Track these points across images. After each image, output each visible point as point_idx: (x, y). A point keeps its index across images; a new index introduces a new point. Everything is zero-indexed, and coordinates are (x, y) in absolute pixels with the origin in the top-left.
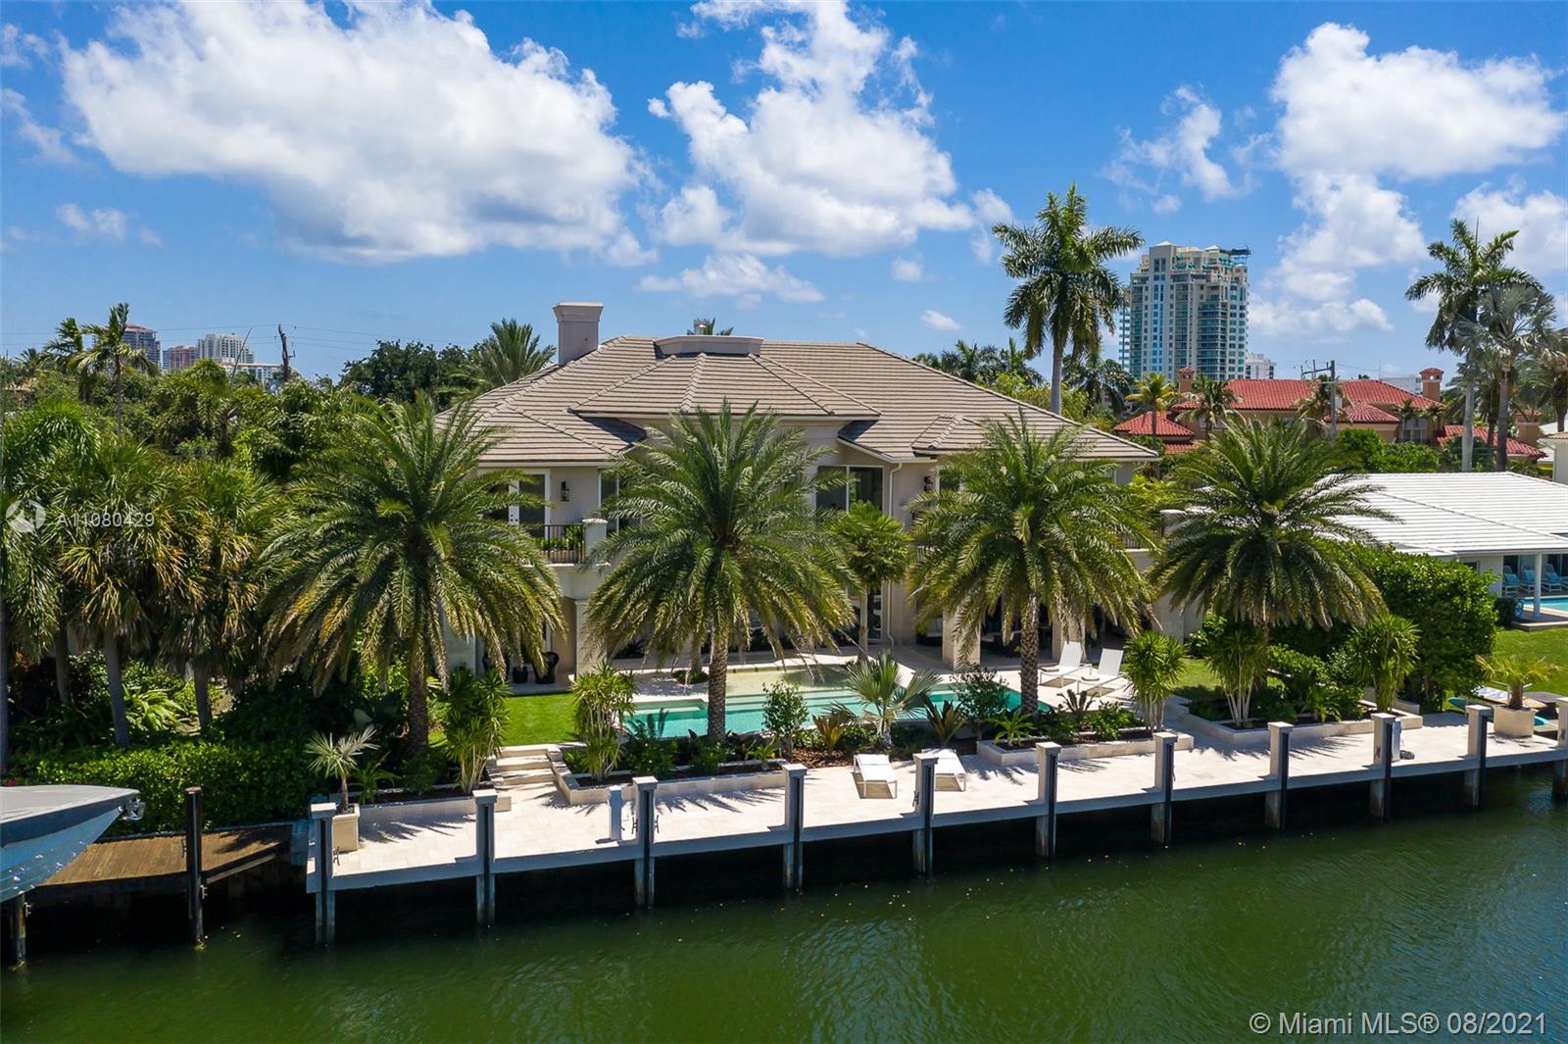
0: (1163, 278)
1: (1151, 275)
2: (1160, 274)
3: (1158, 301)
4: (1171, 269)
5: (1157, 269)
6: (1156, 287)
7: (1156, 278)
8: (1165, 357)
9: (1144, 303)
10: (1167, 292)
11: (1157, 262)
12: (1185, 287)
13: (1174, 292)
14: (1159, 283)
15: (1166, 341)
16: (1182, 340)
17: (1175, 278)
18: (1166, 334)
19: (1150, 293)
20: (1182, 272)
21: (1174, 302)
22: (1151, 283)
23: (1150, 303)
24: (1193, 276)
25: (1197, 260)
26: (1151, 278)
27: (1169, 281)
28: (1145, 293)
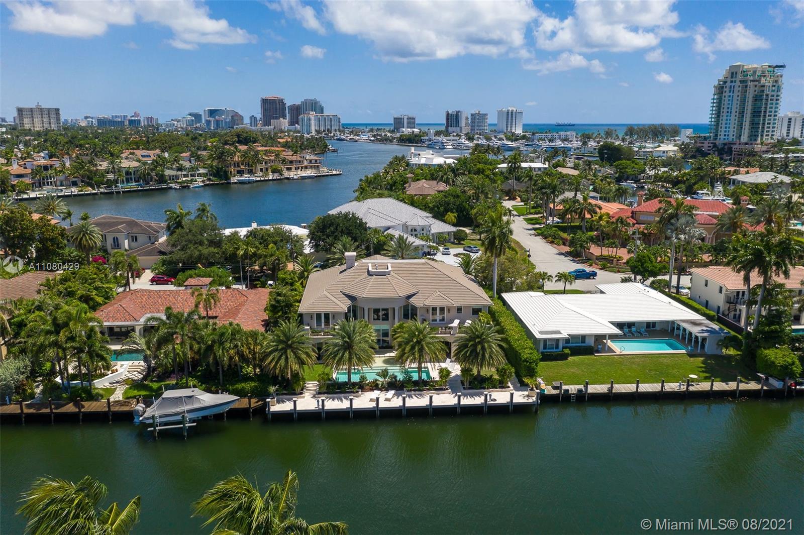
0: (735, 81)
1: (729, 80)
2: (734, 79)
3: (731, 94)
4: (740, 77)
5: (732, 77)
6: (731, 87)
7: (732, 82)
8: (732, 121)
9: (724, 94)
10: (736, 89)
11: (732, 73)
12: (746, 86)
13: (740, 89)
14: (733, 84)
15: (733, 114)
16: (742, 113)
17: (742, 82)
18: (734, 111)
19: (727, 90)
20: (746, 78)
21: (739, 94)
22: (728, 84)
23: (727, 94)
24: (751, 81)
25: (755, 72)
26: (729, 82)
27: (738, 83)
28: (725, 89)
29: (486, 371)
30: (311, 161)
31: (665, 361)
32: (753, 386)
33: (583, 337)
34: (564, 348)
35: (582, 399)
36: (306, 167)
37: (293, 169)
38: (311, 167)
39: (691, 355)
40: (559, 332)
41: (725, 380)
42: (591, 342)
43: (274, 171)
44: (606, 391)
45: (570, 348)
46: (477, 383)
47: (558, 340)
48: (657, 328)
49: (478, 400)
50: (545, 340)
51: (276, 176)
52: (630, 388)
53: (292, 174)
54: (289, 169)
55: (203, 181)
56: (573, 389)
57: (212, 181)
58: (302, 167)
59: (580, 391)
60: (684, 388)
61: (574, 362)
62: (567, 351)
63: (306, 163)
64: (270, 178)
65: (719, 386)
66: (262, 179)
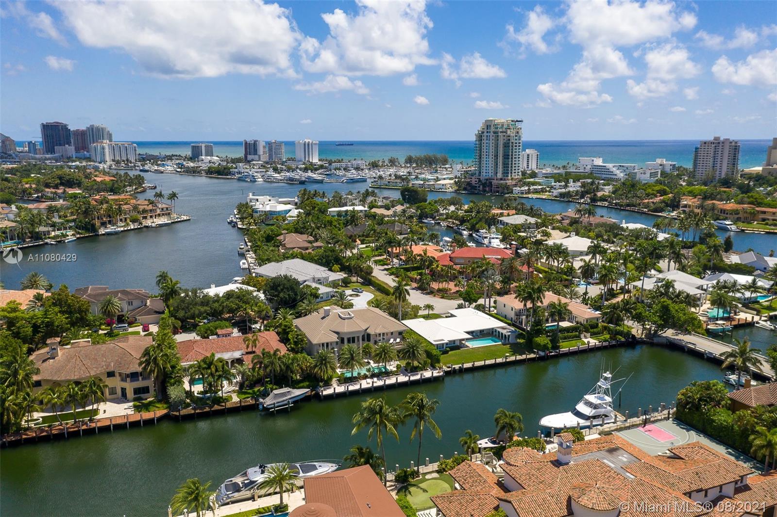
0: (490, 132)
1: (485, 131)
2: (488, 130)
3: (488, 141)
4: (493, 129)
5: (487, 129)
6: (487, 136)
7: (487, 132)
8: (490, 162)
9: (483, 141)
10: (491, 138)
11: (487, 126)
12: (498, 136)
13: (494, 138)
14: (488, 134)
15: (491, 157)
16: (496, 156)
17: (494, 133)
18: (491, 154)
19: (485, 138)
20: (497, 130)
21: (494, 141)
22: (485, 134)
23: (485, 141)
24: (501, 132)
25: (503, 125)
26: (486, 132)
27: (492, 134)
28: (483, 138)
29: (416, 363)
30: (162, 209)
31: (493, 348)
32: (532, 356)
33: (454, 341)
34: (446, 347)
35: (462, 371)
36: (159, 215)
37: (149, 217)
38: (163, 214)
39: (504, 344)
40: (443, 340)
41: (521, 355)
42: (458, 343)
43: (134, 221)
44: (471, 366)
45: (449, 347)
46: (414, 370)
47: (443, 344)
48: (485, 332)
49: (418, 377)
50: (437, 345)
51: (136, 226)
52: (482, 363)
53: (148, 222)
54: (145, 218)
55: (73, 235)
56: (457, 367)
57: (82, 234)
58: (156, 215)
59: (460, 367)
60: (504, 360)
61: (452, 355)
62: (448, 349)
63: (158, 211)
64: (132, 228)
65: (519, 357)
66: (126, 229)
